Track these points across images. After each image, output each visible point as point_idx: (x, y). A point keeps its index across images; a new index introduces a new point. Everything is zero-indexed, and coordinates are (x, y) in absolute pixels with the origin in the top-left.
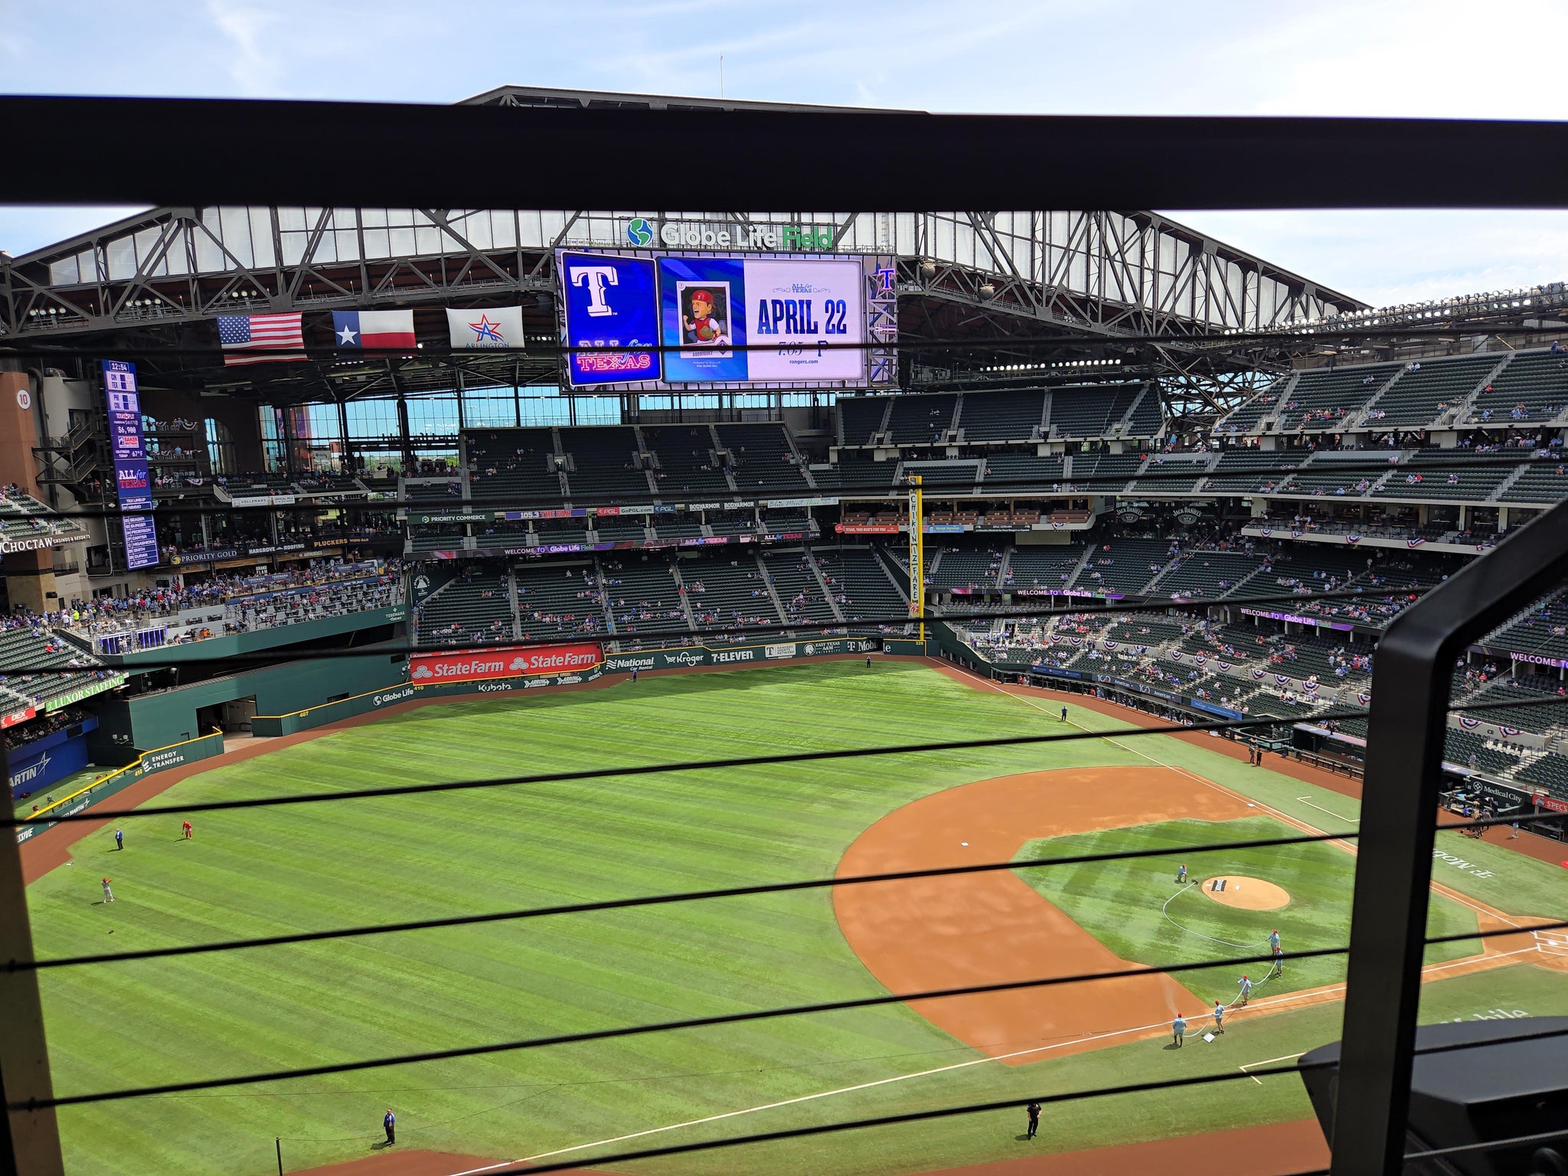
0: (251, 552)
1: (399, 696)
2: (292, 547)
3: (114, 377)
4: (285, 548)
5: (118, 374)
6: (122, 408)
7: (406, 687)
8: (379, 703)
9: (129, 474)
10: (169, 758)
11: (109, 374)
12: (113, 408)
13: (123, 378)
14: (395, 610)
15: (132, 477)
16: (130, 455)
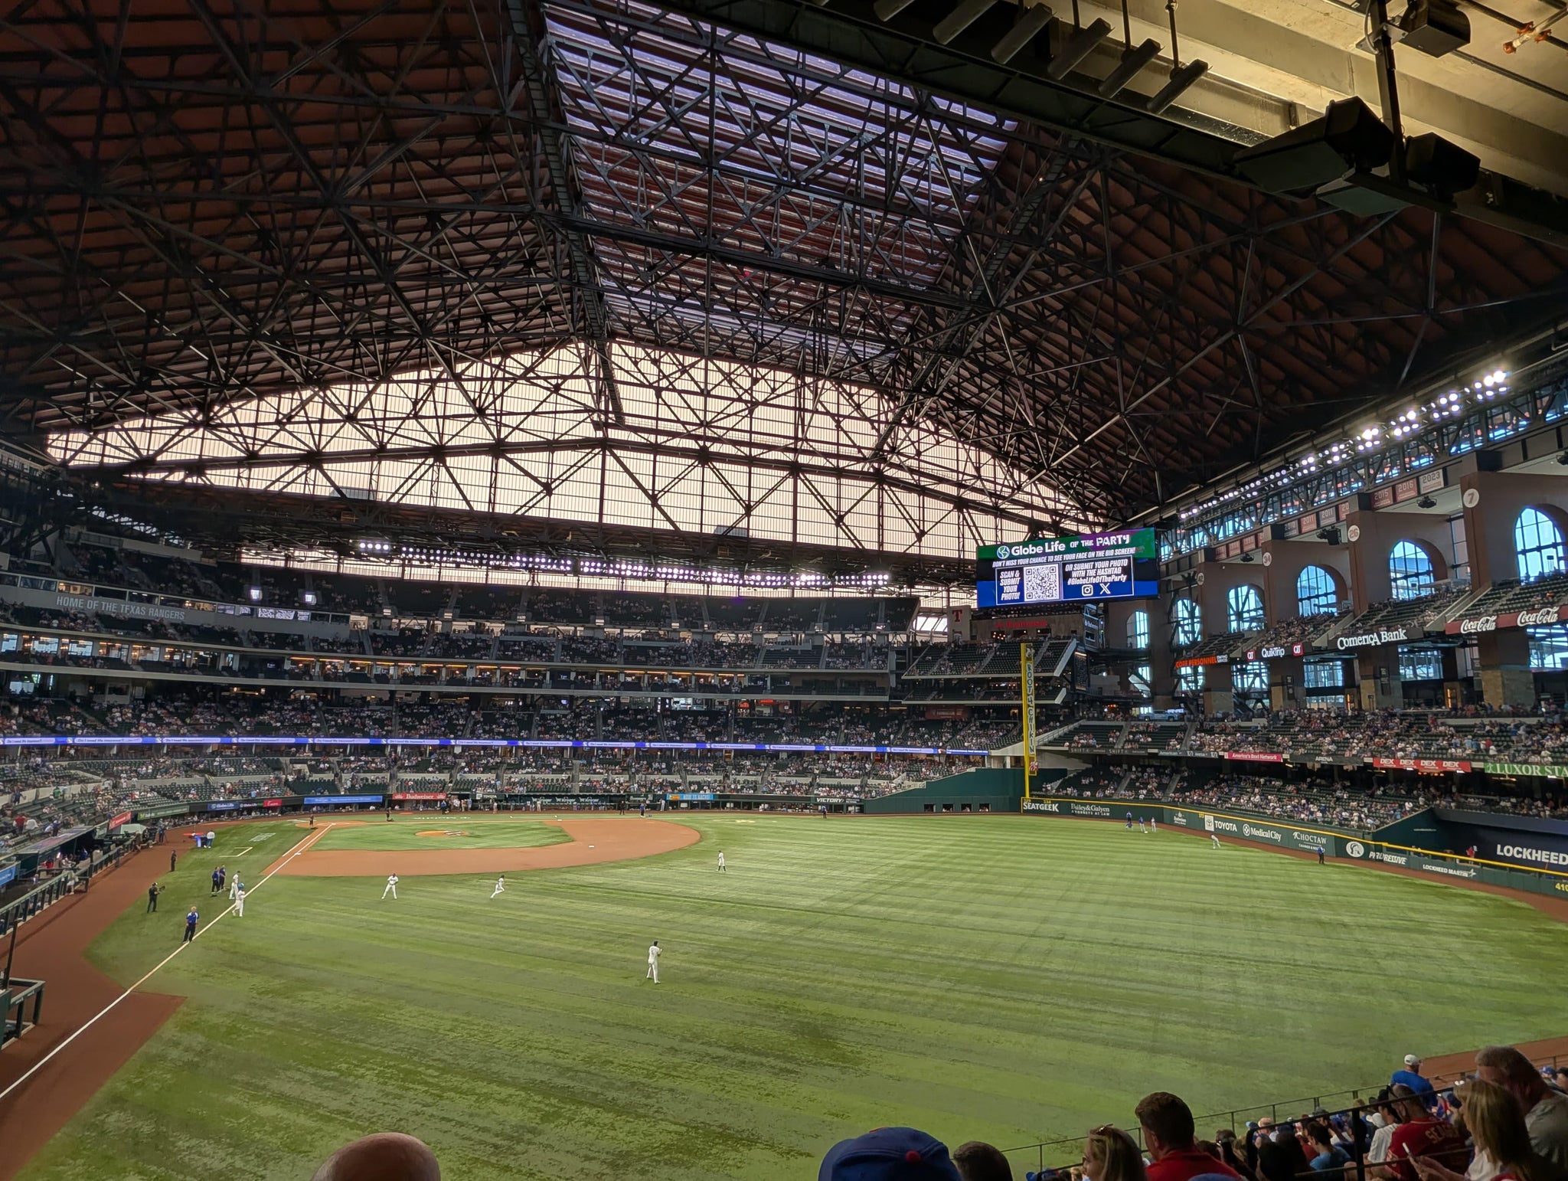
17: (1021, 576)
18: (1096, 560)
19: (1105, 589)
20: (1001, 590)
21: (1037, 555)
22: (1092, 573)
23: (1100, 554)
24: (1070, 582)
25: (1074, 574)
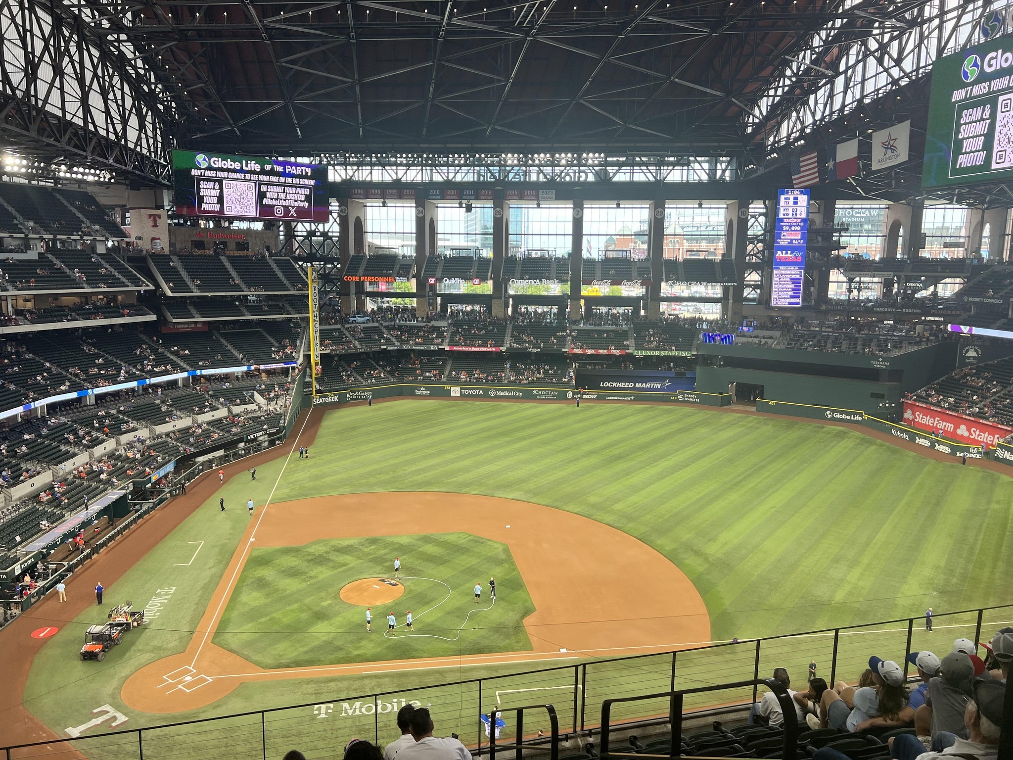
0: (875, 309)
1: (848, 417)
2: (910, 311)
3: (786, 199)
4: (904, 310)
5: (792, 197)
6: (790, 216)
7: (857, 414)
8: (829, 416)
9: (787, 253)
10: (692, 398)
11: (782, 197)
12: (781, 216)
13: (796, 198)
14: (881, 360)
15: (789, 255)
16: (791, 243)
17: (221, 188)
18: (285, 185)
19: (293, 212)
20: (201, 200)
21: (234, 171)
22: (282, 196)
23: (289, 180)
24: (265, 201)
25: (268, 195)
